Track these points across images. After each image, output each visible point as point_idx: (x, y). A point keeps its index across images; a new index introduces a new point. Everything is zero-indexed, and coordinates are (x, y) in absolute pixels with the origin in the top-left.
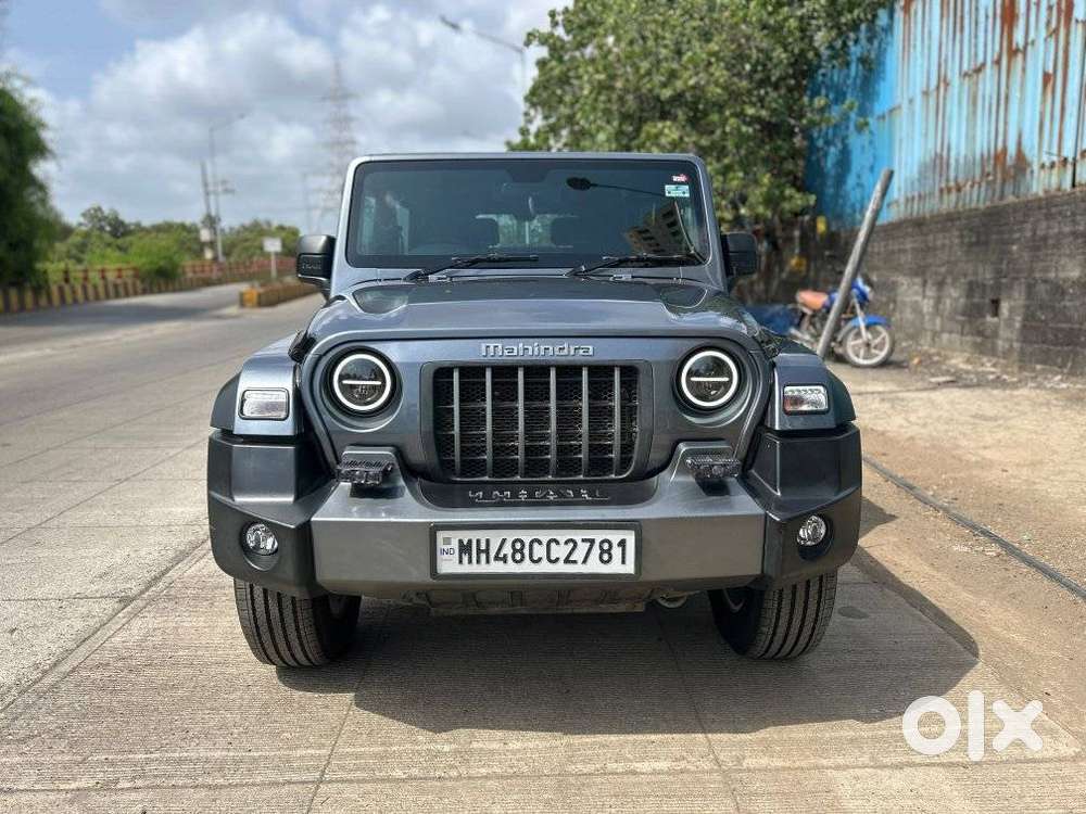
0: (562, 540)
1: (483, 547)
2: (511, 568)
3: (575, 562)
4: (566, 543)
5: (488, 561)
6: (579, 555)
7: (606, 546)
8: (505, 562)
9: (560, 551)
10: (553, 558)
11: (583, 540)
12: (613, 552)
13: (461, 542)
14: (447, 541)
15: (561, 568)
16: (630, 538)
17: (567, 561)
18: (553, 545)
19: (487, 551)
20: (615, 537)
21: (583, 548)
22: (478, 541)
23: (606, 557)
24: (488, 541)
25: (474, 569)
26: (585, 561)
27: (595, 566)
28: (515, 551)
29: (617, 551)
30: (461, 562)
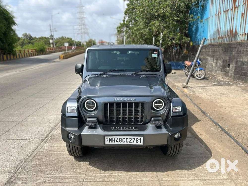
0: (129, 138)
1: (114, 139)
2: (119, 143)
3: (131, 142)
4: (130, 139)
5: (115, 142)
6: (132, 141)
7: (137, 140)
8: (118, 142)
9: (128, 140)
10: (127, 142)
11: (133, 138)
12: (138, 140)
13: (109, 138)
14: (107, 138)
15: (129, 143)
16: (142, 138)
17: (130, 142)
18: (127, 139)
19: (115, 140)
20: (139, 138)
21: (133, 140)
22: (113, 138)
23: (137, 141)
24: (115, 138)
25: (112, 143)
26: (133, 142)
27: (135, 143)
28: (120, 140)
29: (139, 141)
30: (109, 142)
